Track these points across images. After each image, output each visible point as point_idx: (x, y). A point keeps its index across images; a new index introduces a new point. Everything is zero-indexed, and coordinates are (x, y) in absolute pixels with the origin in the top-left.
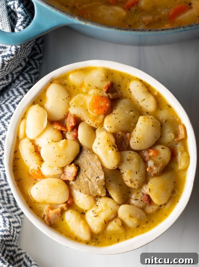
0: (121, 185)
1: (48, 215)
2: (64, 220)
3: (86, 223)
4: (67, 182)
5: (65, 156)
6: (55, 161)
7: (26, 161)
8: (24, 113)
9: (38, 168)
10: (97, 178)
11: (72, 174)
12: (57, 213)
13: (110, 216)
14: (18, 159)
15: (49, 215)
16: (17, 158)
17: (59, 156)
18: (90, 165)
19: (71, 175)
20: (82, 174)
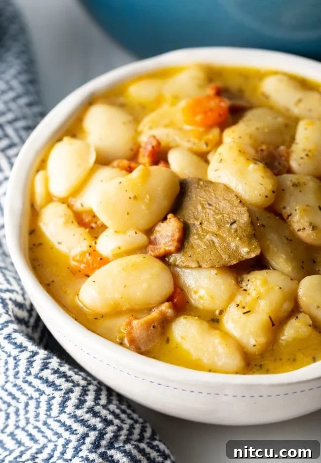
0: (291, 240)
1: (129, 333)
2: (170, 342)
3: (226, 335)
4: (163, 258)
5: (148, 197)
6: (128, 214)
7: (59, 243)
8: (38, 161)
9: (90, 246)
10: (232, 224)
11: (173, 236)
12: (153, 324)
13: (282, 306)
14: (40, 244)
15: (133, 334)
16: (37, 243)
17: (135, 198)
18: (211, 207)
19: (170, 239)
20: (195, 231)
